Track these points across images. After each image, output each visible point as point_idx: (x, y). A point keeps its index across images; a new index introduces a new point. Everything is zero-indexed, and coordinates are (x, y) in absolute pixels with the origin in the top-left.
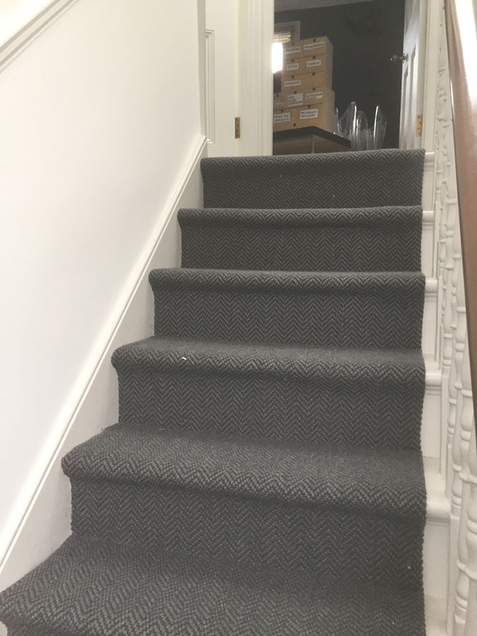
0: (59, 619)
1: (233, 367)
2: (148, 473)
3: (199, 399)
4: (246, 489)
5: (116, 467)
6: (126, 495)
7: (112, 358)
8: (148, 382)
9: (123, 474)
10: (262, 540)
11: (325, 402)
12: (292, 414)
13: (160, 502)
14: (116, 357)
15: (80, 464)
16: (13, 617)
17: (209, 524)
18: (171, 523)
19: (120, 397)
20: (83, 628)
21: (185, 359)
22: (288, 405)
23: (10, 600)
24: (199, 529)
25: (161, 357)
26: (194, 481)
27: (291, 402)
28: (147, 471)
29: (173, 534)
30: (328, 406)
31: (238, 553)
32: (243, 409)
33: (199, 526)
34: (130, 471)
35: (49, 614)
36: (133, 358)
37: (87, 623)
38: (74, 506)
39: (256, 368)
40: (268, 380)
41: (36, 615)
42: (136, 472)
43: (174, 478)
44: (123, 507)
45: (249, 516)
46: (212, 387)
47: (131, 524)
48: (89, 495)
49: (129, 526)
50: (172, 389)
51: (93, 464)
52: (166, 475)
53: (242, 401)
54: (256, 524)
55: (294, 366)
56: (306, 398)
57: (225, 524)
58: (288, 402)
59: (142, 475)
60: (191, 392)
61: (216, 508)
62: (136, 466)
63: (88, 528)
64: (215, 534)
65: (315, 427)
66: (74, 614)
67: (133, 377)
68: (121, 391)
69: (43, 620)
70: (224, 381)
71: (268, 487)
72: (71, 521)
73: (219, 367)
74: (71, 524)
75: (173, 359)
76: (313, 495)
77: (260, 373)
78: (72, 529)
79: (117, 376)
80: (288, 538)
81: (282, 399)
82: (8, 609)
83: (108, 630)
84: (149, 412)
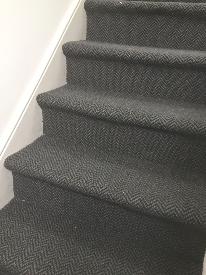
0: (65, 104)
1: (146, 7)
2: (103, 51)
3: (126, 27)
4: (150, 58)
5: (87, 49)
6: (91, 65)
7: (84, 4)
8: (101, 19)
9: (91, 52)
10: (153, 86)
11: (191, 28)
12: (173, 35)
13: (107, 68)
14: (86, 3)
15: (71, 48)
16: (45, 103)
17: (129, 79)
18: (111, 79)
19: (87, 28)
20: (75, 107)
21: (121, 3)
22: (171, 30)
23: (43, 97)
24: (124, 81)
25: (109, 3)
26: (125, 55)
27: (173, 28)
28: (102, 51)
29: (112, 84)
30: (192, 30)
31: (141, 92)
32: (148, 33)
33: (124, 80)
34: (94, 50)
35: (60, 102)
36: (95, 4)
37: (77, 105)
38: (68, 71)
39: (158, 7)
40: (162, 16)
41: (55, 102)
42: (97, 51)
43: (115, 54)
44: (90, 71)
45: (149, 75)
46: (133, 21)
47: (93, 79)
48: (75, 65)
49: (92, 80)
50: (113, 23)
51: (77, 48)
52: (111, 53)
53: (148, 28)
54: (152, 78)
55: (178, 6)
56: (181, 26)
57: (137, 79)
58: (171, 28)
59: (100, 52)
60: (122, 24)
61: (133, 71)
62: (97, 49)
63: (74, 81)
64: (131, 84)
65: (184, 42)
66: (71, 102)
67: (94, 16)
68: (88, 24)
69: (58, 104)
70: (140, 17)
71: (161, 57)
72: (66, 78)
73: (139, 7)
74: (67, 79)
75: (115, 3)
76: (183, 60)
77: (160, 10)
78: (67, 81)
79: (86, 16)
80: (166, 85)
81: (169, 27)
82: (43, 99)
83: (86, 108)
84: (101, 35)
